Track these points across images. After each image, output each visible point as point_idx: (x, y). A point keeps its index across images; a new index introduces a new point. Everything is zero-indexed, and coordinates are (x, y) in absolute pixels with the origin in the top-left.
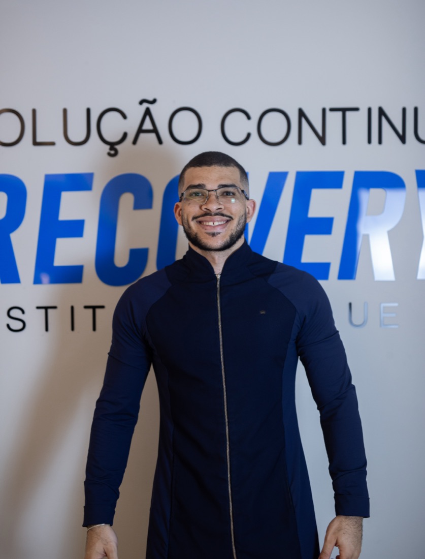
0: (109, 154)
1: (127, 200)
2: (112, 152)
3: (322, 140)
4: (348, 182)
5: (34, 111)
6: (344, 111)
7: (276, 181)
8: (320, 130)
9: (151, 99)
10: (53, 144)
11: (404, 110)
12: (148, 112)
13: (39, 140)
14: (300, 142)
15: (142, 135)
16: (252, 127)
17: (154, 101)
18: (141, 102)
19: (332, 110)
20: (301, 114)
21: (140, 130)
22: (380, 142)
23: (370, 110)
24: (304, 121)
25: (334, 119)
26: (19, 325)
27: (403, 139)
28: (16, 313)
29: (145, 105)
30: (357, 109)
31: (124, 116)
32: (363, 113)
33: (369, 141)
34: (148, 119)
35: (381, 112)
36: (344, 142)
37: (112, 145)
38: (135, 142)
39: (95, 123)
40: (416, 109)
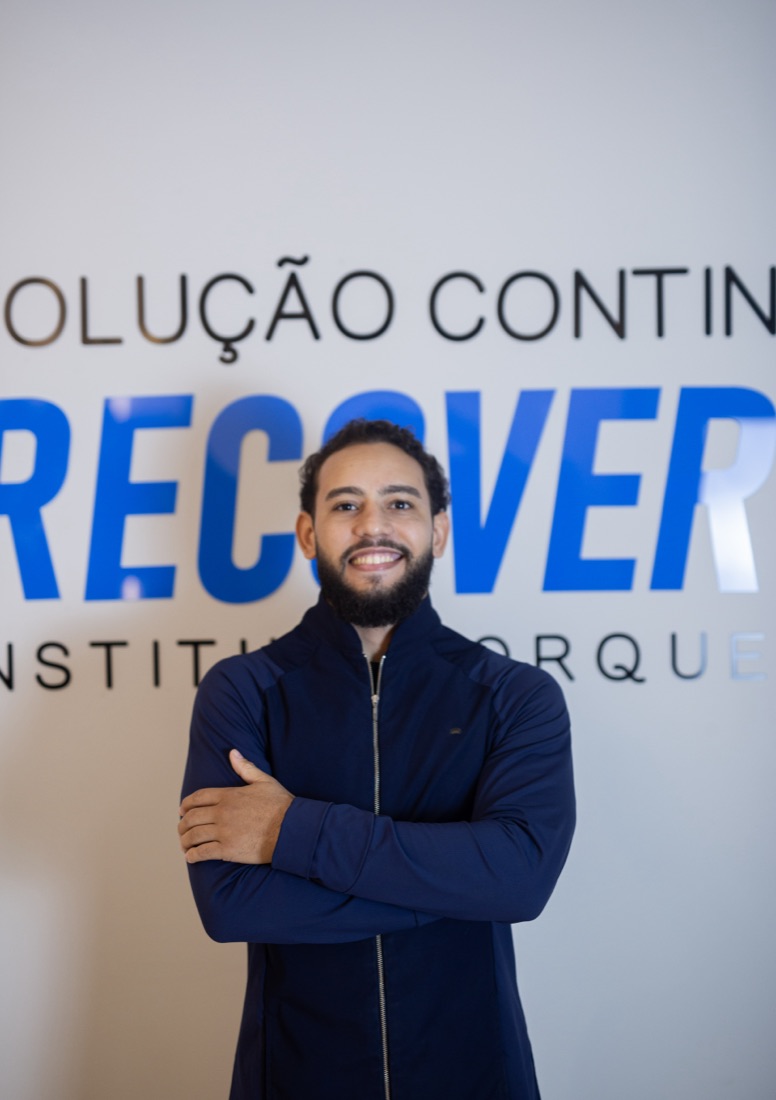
0: (223, 360)
1: (255, 444)
2: (228, 355)
3: (619, 329)
4: (668, 407)
5: (84, 283)
6: (660, 274)
7: (532, 407)
8: (615, 314)
9: (298, 256)
10: (117, 341)
11: (773, 272)
12: (293, 281)
13: (93, 333)
14: (577, 333)
15: (283, 324)
16: (486, 306)
17: (304, 261)
18: (282, 263)
19: (637, 272)
20: (580, 281)
21: (280, 315)
22: (728, 331)
23: (708, 273)
24: (584, 296)
25: (641, 291)
26: (57, 677)
27: (771, 325)
28: (51, 655)
29: (289, 268)
30: (683, 271)
31: (250, 289)
32: (696, 279)
33: (708, 330)
34: (293, 293)
35: (731, 277)
36: (660, 332)
37: (228, 343)
38: (269, 336)
39: (193, 303)
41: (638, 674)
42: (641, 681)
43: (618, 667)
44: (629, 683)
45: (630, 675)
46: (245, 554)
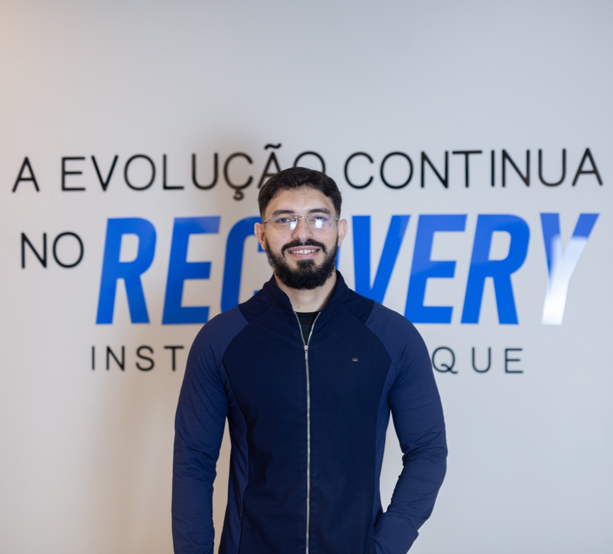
0: (236, 198)
1: (252, 242)
2: (238, 196)
3: (445, 183)
4: (471, 225)
5: (165, 157)
6: (467, 153)
7: (398, 224)
8: (443, 175)
9: (276, 143)
10: (181, 188)
11: (528, 153)
12: (273, 157)
13: (169, 184)
14: (422, 185)
16: (374, 170)
17: (278, 146)
18: (267, 147)
19: (455, 153)
20: (424, 157)
21: (265, 175)
22: (504, 184)
23: (493, 153)
24: (427, 165)
25: (457, 163)
26: (147, 364)
27: (527, 181)
28: (145, 352)
29: (271, 150)
30: (479, 152)
31: (250, 160)
32: (487, 157)
33: (493, 184)
34: (273, 163)
35: (505, 155)
36: (467, 185)
37: (238, 189)
39: (221, 168)
40: (540, 152)
41: (454, 369)
42: (455, 373)
43: (443, 365)
44: (449, 374)
45: (449, 369)
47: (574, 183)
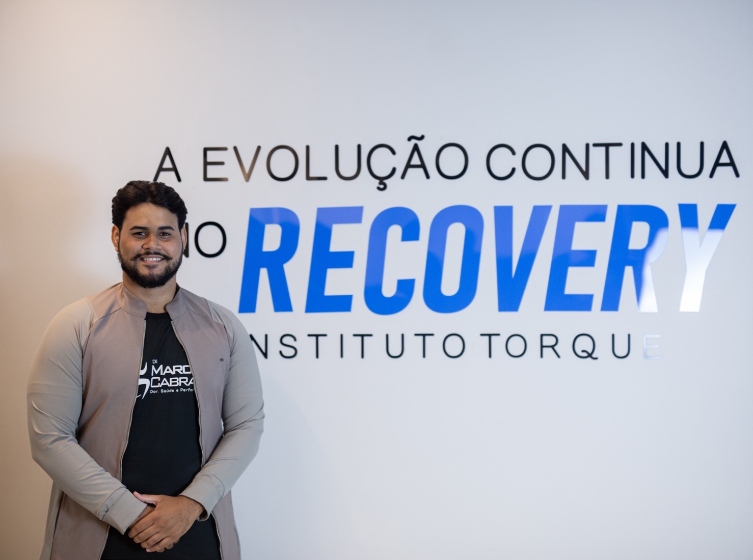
0: (379, 188)
1: (395, 232)
2: (382, 186)
3: (586, 174)
4: (611, 215)
5: (308, 148)
6: (607, 146)
7: (540, 214)
8: (584, 167)
9: (419, 136)
10: (325, 178)
11: (667, 145)
12: (416, 148)
13: (312, 175)
14: (564, 177)
15: (410, 170)
16: (516, 161)
17: (422, 138)
18: (410, 139)
19: (595, 145)
20: (565, 149)
21: (409, 166)
22: (643, 176)
23: (633, 145)
24: (567, 156)
25: (598, 155)
26: (290, 352)
27: (665, 173)
28: (288, 340)
29: (414, 141)
30: (620, 145)
31: (393, 152)
32: (626, 149)
33: (633, 176)
34: (416, 154)
35: (644, 147)
36: (607, 176)
37: (381, 180)
38: (403, 177)
39: (365, 159)
40: (679, 144)
41: (594, 356)
42: (596, 358)
43: (583, 351)
44: (589, 359)
45: (590, 355)
46: (389, 290)
47: (711, 176)
